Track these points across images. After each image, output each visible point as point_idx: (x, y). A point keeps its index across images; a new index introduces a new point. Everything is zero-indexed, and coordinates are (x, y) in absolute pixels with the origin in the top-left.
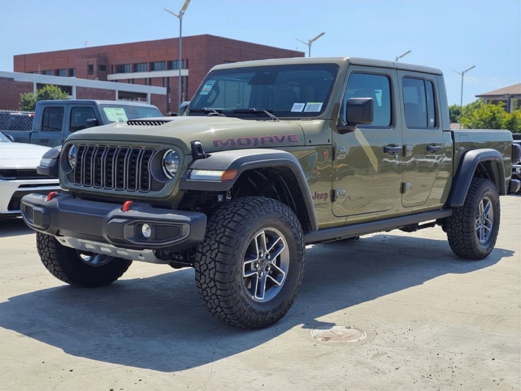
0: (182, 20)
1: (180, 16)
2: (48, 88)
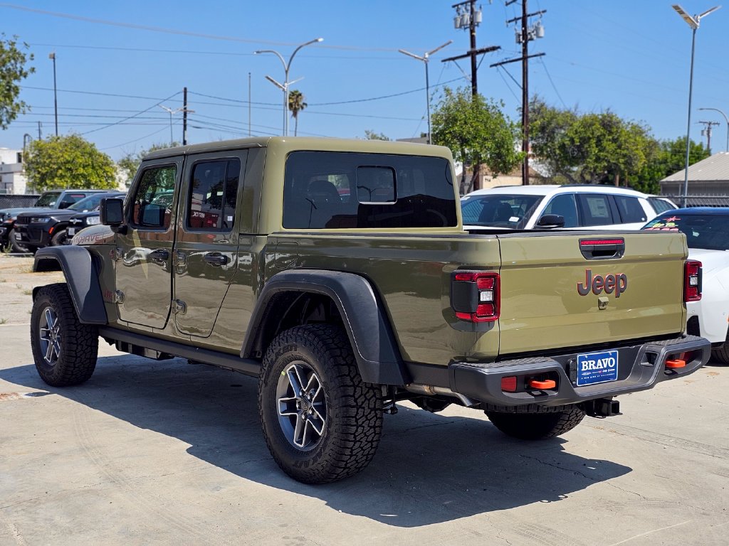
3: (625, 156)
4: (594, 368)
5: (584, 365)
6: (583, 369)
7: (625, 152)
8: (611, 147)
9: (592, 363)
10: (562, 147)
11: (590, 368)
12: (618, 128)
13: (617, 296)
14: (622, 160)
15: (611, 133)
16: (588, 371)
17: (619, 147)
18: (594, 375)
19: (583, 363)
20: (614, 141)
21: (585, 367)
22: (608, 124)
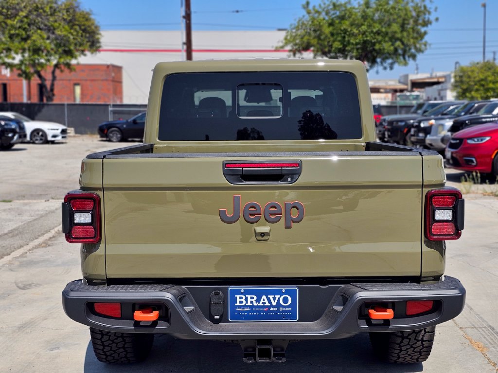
4: (255, 304)
5: (238, 300)
6: (238, 304)
9: (252, 298)
11: (249, 304)
13: (288, 227)
16: (245, 306)
18: (256, 311)
19: (238, 297)
21: (241, 302)
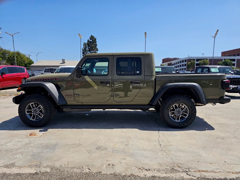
0: (215, 39)
1: (215, 38)
2: (226, 60)
3: (23, 60)
7: (23, 59)
8: (20, 58)
10: (8, 58)
12: (21, 54)
14: (23, 61)
15: (19, 56)
17: (22, 58)
20: (20, 57)
22: (18, 54)
